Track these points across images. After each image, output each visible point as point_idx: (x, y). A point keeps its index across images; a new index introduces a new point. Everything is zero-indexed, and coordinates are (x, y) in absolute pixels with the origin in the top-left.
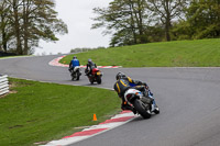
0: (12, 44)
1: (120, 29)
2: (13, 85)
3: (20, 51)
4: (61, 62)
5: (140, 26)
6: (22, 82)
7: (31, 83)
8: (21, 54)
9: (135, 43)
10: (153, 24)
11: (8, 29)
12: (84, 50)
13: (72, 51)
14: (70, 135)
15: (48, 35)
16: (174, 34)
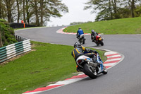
0: (33, 20)
1: (102, 10)
2: (34, 46)
3: (38, 24)
4: (64, 31)
5: (115, 8)
6: (39, 44)
7: (45, 44)
8: (39, 26)
9: (112, 19)
10: (123, 6)
11: (31, 10)
12: (79, 23)
13: (71, 24)
14: (70, 78)
15: (56, 13)
16: (137, 12)
